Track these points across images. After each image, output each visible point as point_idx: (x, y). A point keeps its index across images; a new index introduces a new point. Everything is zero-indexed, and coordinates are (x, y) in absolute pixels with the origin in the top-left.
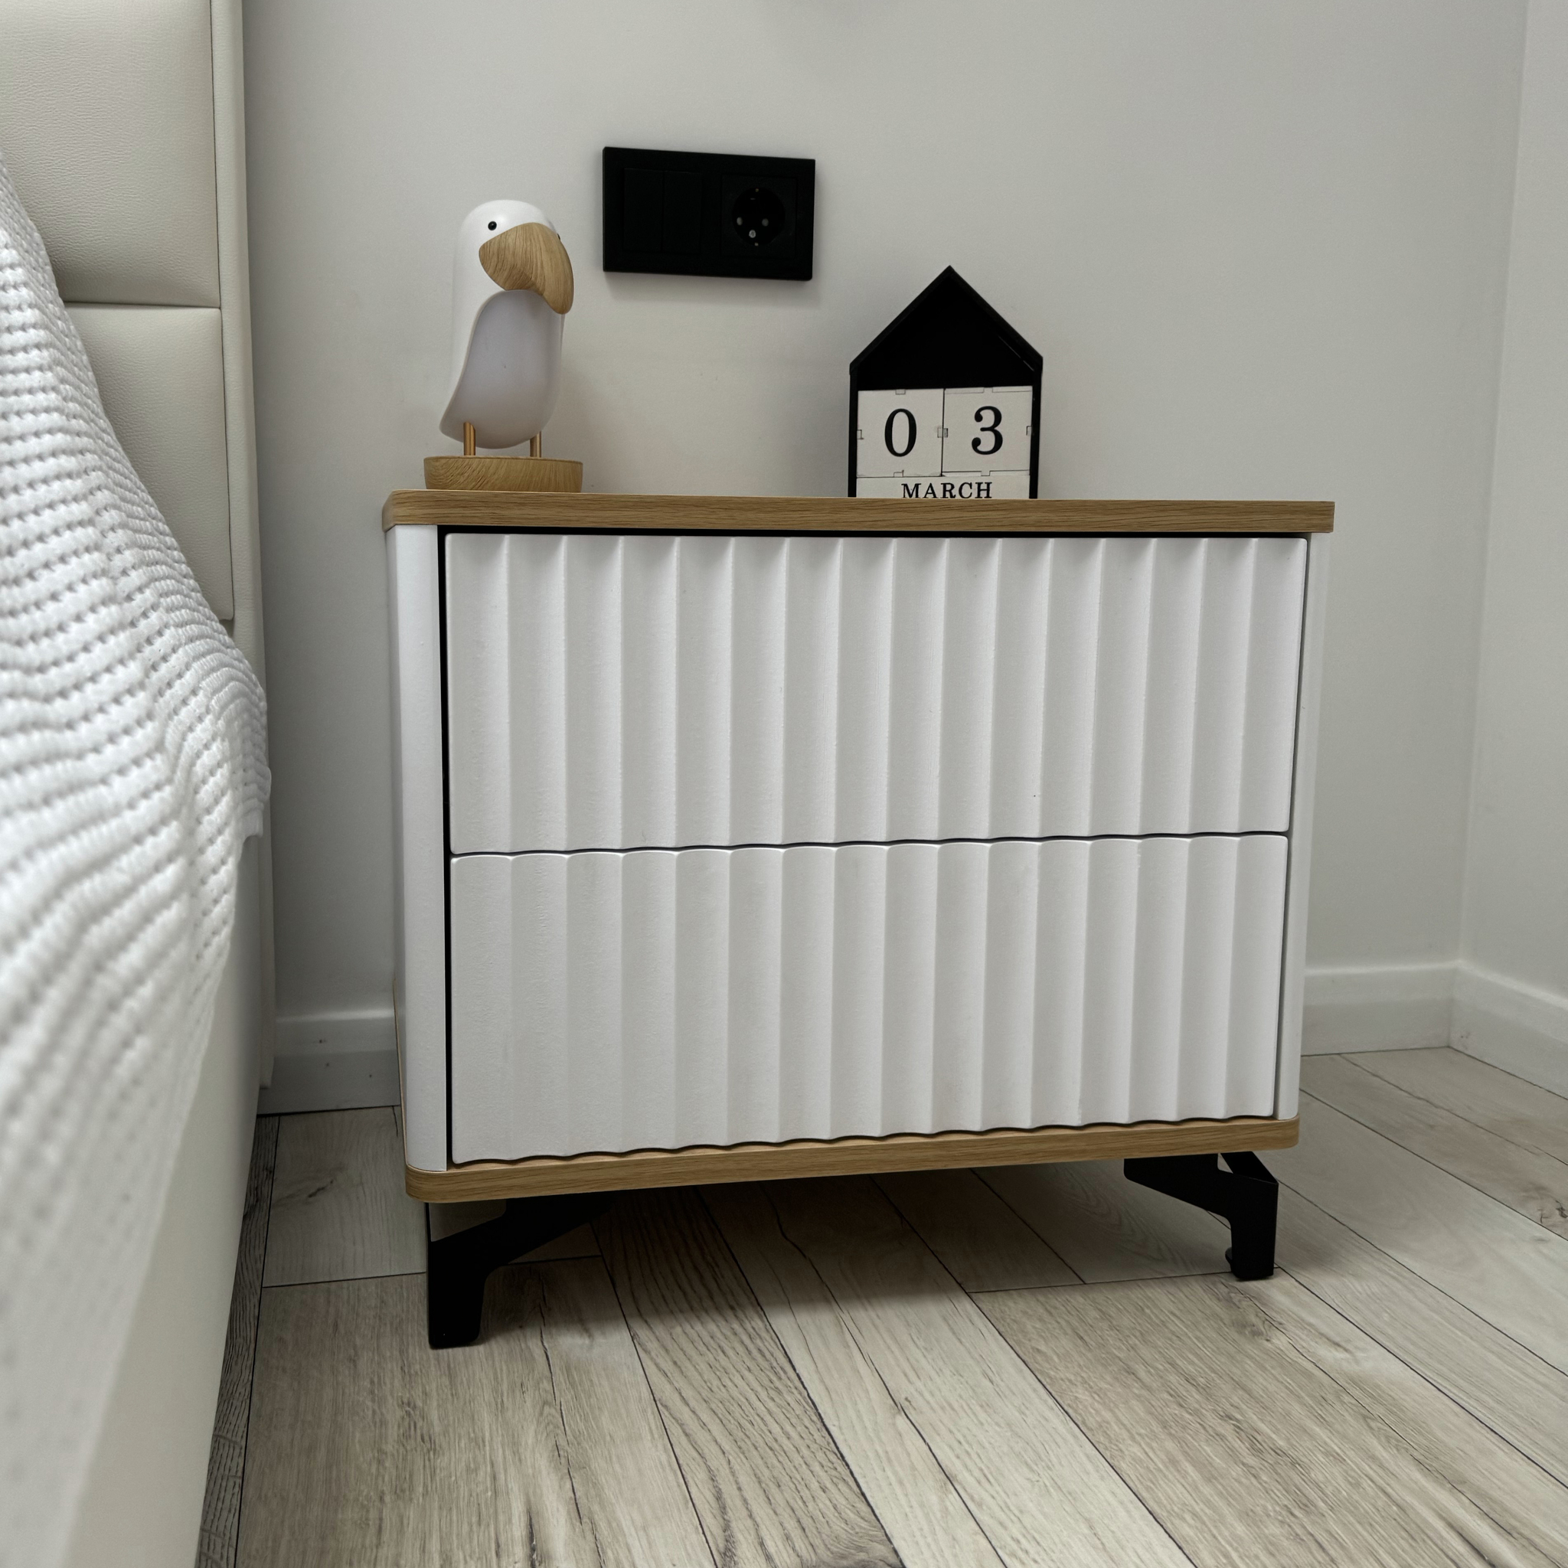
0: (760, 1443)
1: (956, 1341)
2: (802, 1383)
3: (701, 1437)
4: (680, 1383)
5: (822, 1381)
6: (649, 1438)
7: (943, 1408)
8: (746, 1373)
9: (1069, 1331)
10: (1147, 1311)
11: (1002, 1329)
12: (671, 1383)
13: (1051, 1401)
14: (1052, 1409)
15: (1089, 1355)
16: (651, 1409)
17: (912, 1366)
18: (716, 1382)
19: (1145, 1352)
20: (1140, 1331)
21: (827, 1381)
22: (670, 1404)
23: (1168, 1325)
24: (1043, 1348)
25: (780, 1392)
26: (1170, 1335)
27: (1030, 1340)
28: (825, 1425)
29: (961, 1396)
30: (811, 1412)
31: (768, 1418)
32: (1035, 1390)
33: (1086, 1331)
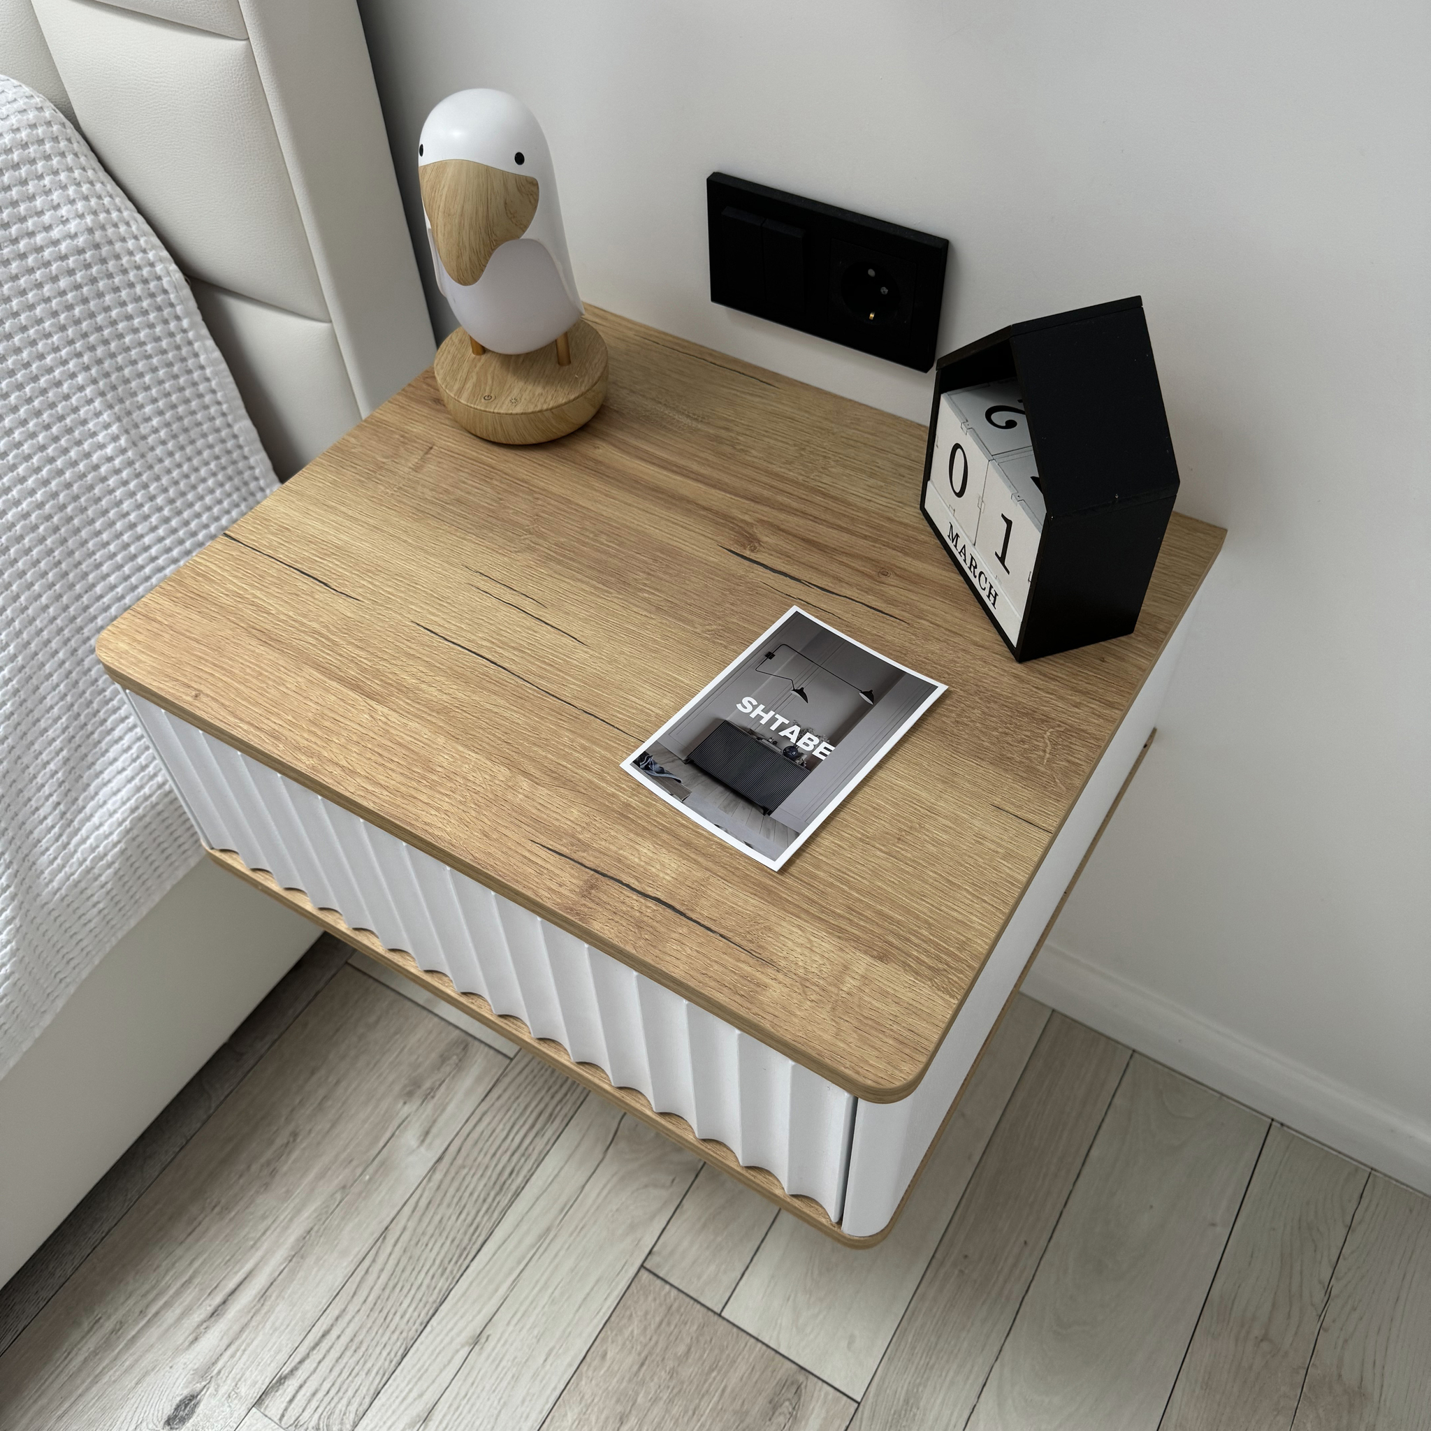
0: (385, 1311)
1: (577, 1306)
2: (462, 1275)
3: (371, 1279)
4: (411, 1225)
5: (471, 1283)
6: (351, 1258)
7: (494, 1361)
8: (448, 1242)
9: (643, 1355)
10: (714, 1374)
11: (612, 1319)
12: (408, 1220)
13: (549, 1405)
14: (541, 1412)
15: (624, 1384)
16: (376, 1235)
17: (525, 1312)
18: (426, 1239)
19: (657, 1411)
20: (680, 1391)
21: (474, 1284)
22: (387, 1241)
23: (706, 1398)
24: (609, 1355)
25: (442, 1275)
26: (692, 1407)
27: (613, 1342)
28: (428, 1322)
29: (515, 1358)
30: (435, 1306)
31: (413, 1292)
32: (555, 1389)
33: (653, 1361)
